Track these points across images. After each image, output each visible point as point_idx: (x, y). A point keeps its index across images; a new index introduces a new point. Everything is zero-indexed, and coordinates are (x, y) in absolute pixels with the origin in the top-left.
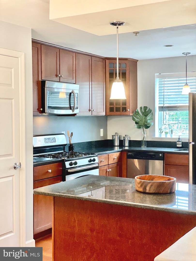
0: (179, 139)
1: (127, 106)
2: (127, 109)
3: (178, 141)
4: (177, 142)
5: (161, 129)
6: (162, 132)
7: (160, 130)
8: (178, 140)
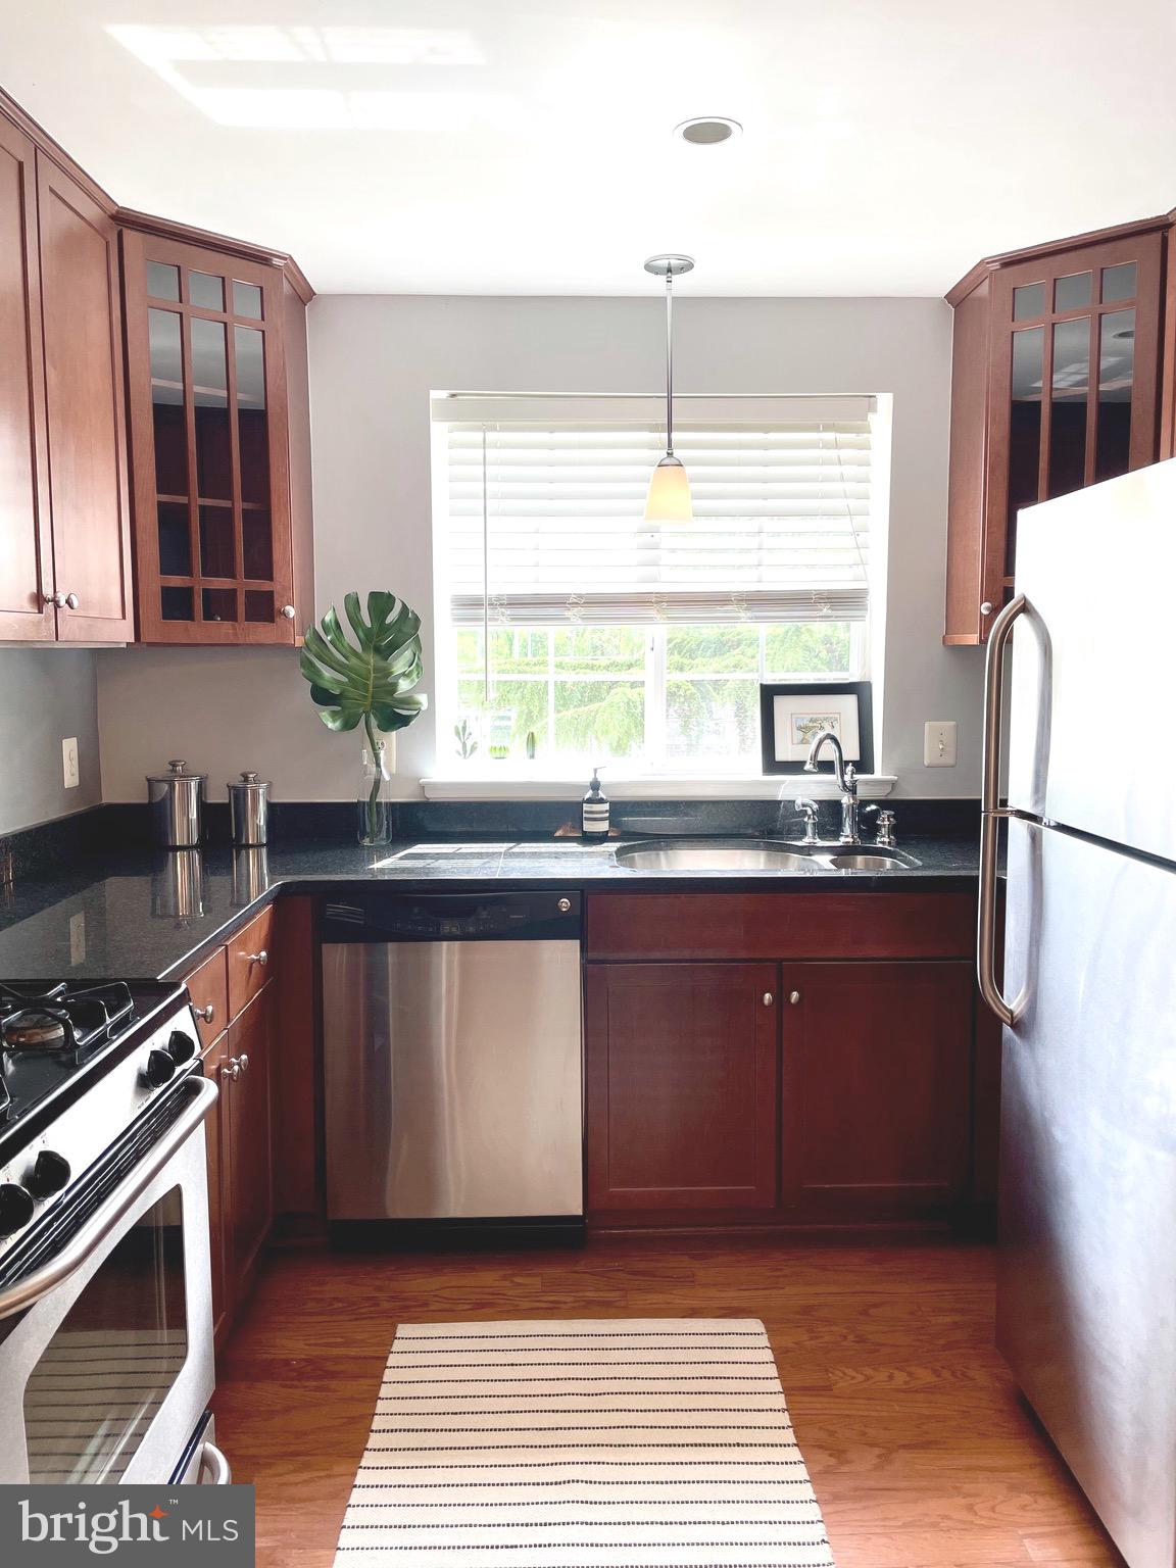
0: (595, 786)
1: (275, 587)
2: (277, 604)
3: (590, 801)
4: (586, 807)
5: (464, 728)
6: (473, 748)
7: (458, 733)
8: (589, 794)
